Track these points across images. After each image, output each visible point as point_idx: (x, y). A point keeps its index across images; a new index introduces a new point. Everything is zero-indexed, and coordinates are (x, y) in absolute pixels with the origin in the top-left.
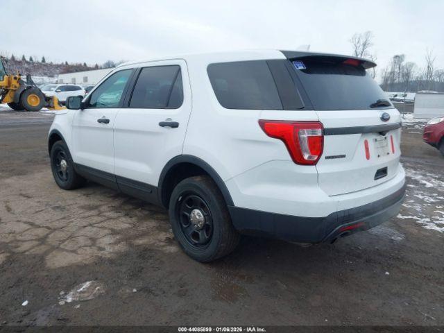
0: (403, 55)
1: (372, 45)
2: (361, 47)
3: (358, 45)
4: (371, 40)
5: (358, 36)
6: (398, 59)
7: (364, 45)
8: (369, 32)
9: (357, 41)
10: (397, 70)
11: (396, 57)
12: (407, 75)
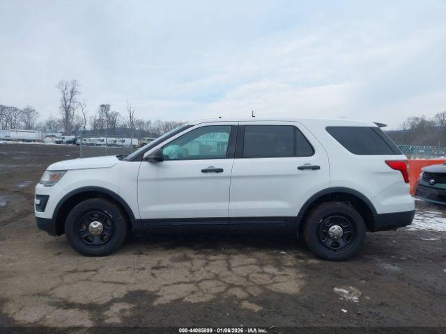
0: (108, 105)
1: (80, 93)
2: (69, 94)
3: (66, 92)
4: (78, 89)
5: (65, 83)
6: (105, 108)
7: (72, 92)
8: (75, 81)
9: (64, 87)
10: (105, 118)
11: (103, 106)
12: (113, 123)
